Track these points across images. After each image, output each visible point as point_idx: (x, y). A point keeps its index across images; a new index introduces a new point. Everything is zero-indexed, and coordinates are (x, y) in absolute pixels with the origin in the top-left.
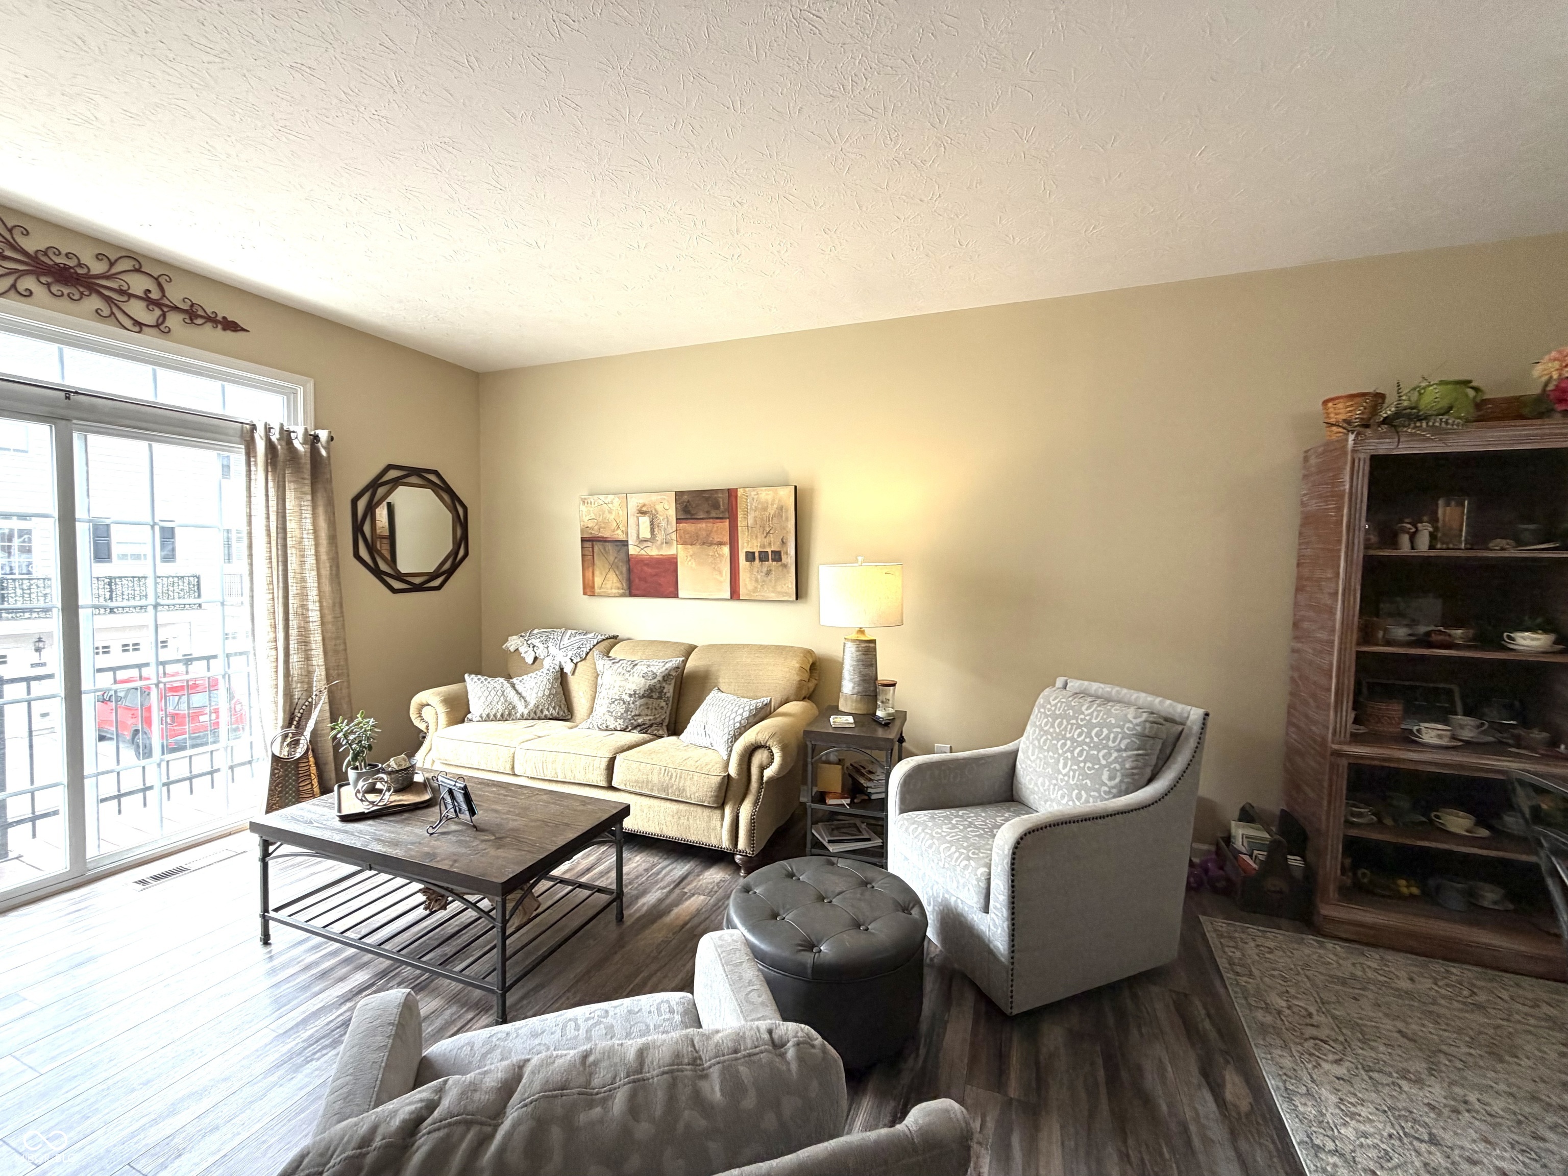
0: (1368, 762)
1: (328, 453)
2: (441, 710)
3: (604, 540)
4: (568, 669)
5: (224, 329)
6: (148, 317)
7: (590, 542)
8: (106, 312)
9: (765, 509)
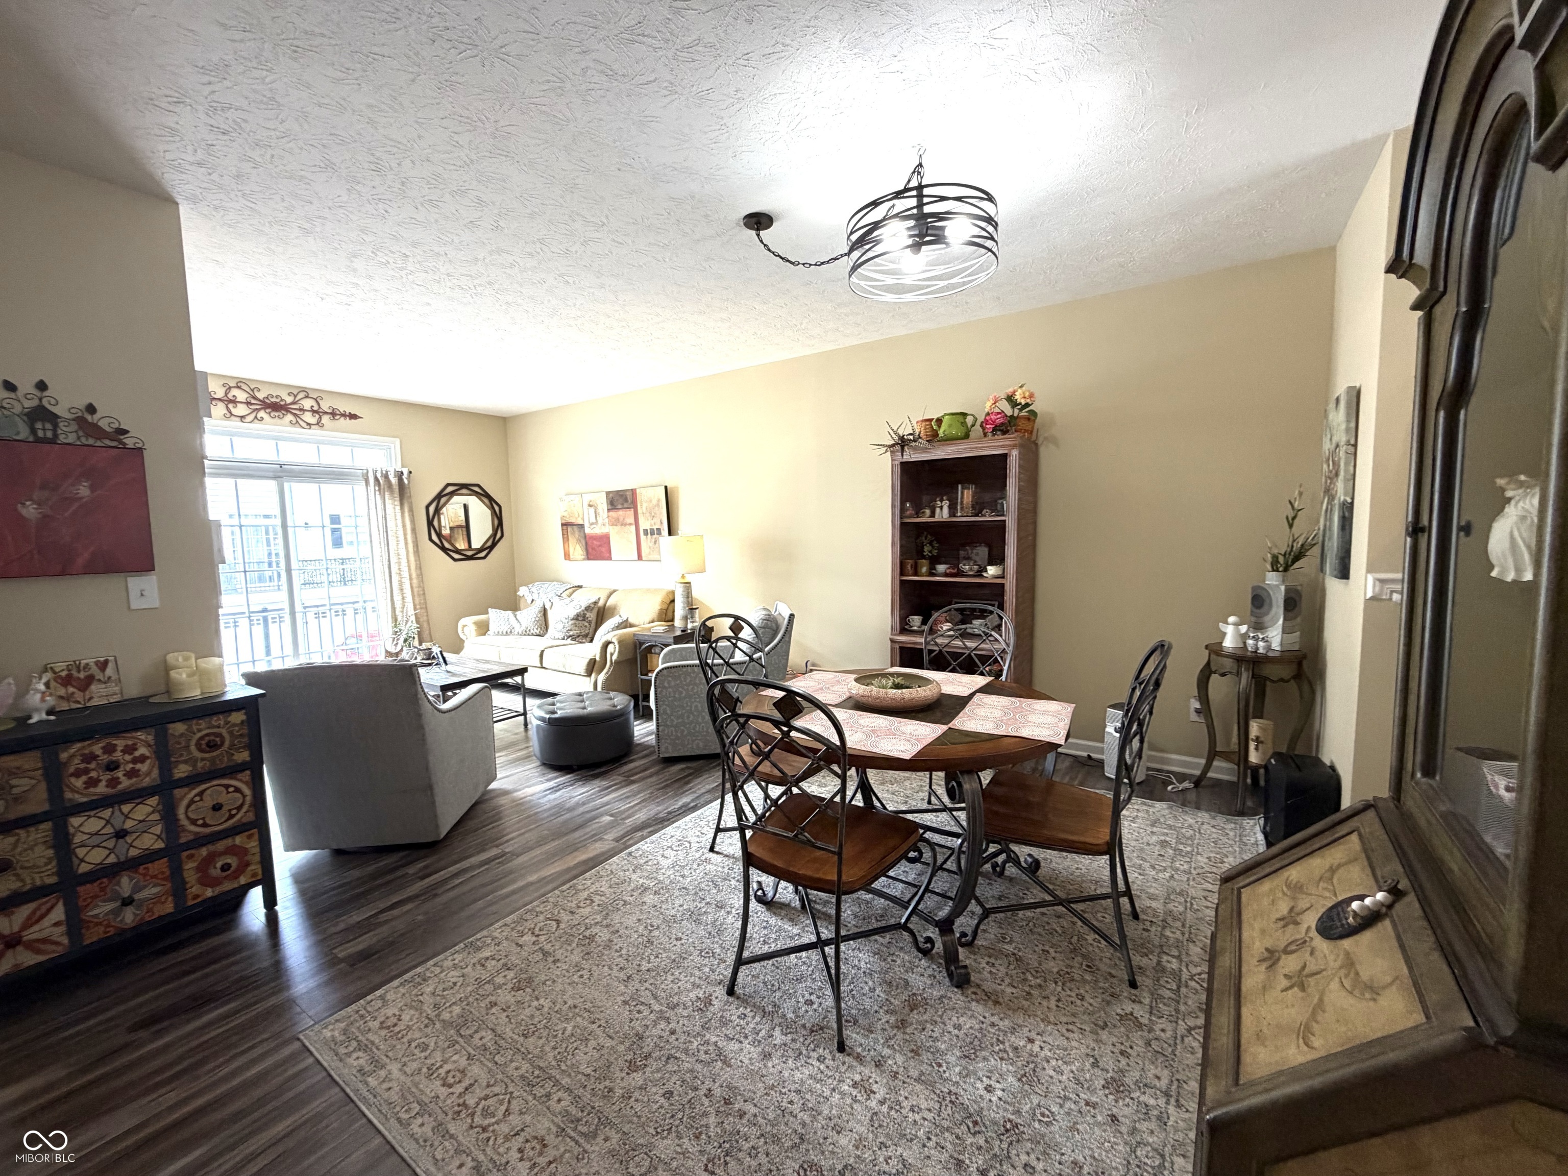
0: (909, 646)
1: (409, 482)
2: (473, 628)
3: (571, 524)
4: (547, 607)
5: (350, 419)
6: (312, 419)
7: (565, 525)
8: (294, 422)
9: (651, 501)
